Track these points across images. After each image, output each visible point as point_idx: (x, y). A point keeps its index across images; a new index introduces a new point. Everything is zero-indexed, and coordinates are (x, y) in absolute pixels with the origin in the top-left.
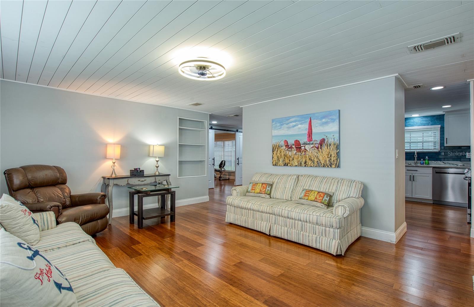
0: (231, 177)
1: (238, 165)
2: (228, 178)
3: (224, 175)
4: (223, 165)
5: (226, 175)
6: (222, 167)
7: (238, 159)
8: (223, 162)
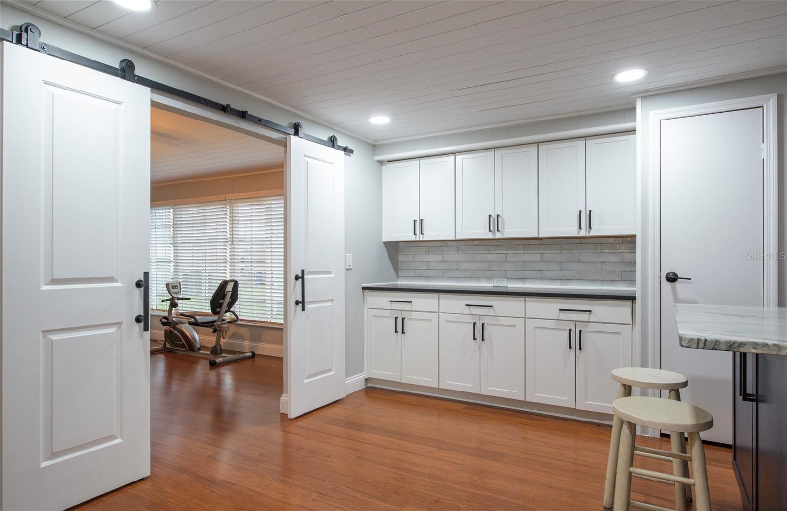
0: (261, 345)
1: (303, 309)
2: (250, 354)
3: (233, 336)
4: (228, 299)
5: (242, 338)
6: (225, 308)
7: (301, 277)
8: (230, 287)
